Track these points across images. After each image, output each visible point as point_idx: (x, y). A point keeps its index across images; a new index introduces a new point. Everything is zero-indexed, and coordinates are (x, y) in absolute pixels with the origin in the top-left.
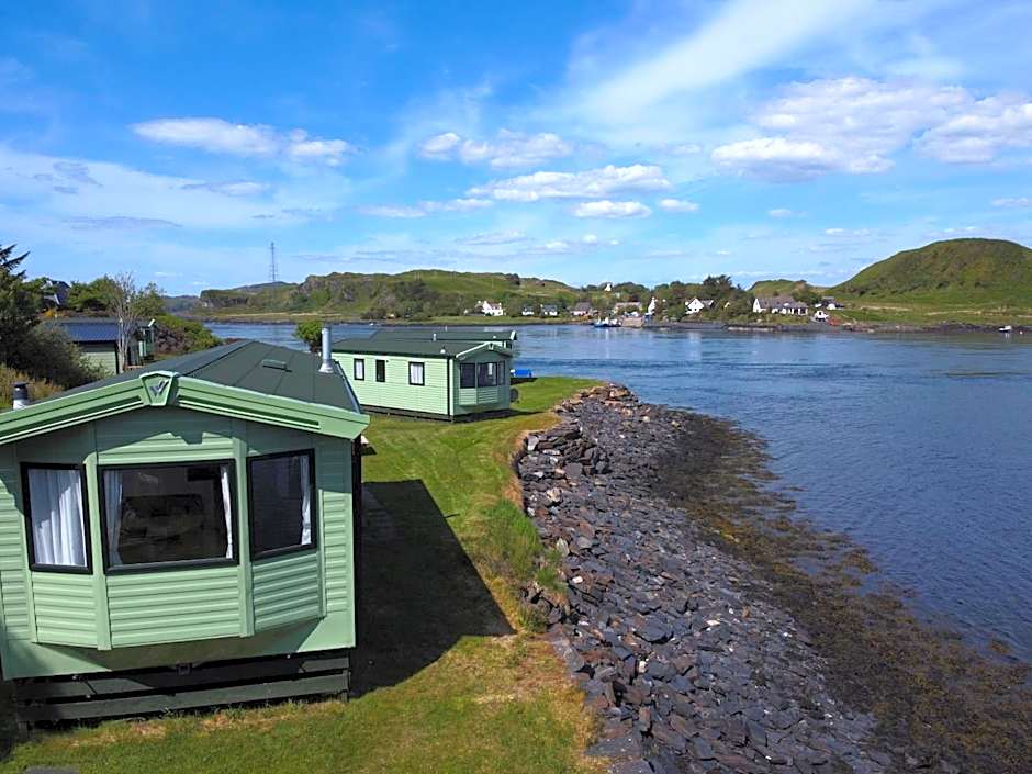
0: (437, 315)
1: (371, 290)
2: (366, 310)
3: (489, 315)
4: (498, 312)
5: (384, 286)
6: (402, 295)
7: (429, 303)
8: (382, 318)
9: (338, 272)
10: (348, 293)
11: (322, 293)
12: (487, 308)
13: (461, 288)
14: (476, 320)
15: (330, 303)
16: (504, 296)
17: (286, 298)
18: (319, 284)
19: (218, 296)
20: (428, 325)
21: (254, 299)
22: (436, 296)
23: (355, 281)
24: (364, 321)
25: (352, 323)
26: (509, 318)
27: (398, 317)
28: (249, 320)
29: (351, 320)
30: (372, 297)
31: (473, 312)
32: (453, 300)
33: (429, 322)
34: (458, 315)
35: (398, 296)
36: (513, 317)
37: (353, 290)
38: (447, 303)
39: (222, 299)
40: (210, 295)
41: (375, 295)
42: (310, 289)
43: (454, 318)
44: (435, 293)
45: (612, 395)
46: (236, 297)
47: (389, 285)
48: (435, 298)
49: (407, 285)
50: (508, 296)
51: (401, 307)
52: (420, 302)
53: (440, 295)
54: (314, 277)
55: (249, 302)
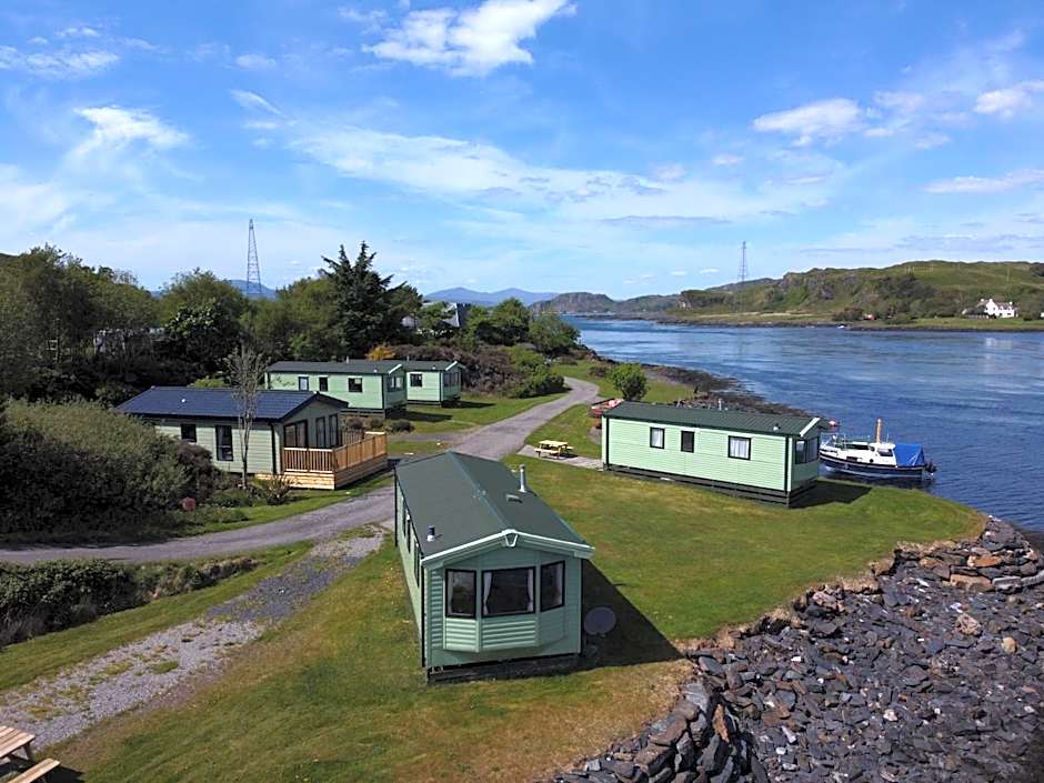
0: (923, 317)
1: (852, 286)
2: (840, 310)
3: (994, 316)
4: (1008, 313)
5: (867, 283)
6: (886, 292)
7: (918, 302)
8: (857, 319)
9: (819, 268)
10: (827, 291)
11: (799, 291)
12: (991, 308)
13: (963, 282)
14: (974, 322)
15: (807, 301)
16: (1022, 290)
17: (761, 298)
18: (797, 281)
19: (697, 296)
20: (909, 329)
21: (731, 298)
22: (929, 292)
23: (837, 276)
24: (835, 323)
25: (819, 326)
26: (1022, 321)
27: (877, 317)
28: (713, 322)
29: (820, 321)
30: (853, 294)
31: (972, 313)
32: (951, 298)
33: (911, 326)
34: (953, 316)
35: (881, 293)
36: (1026, 319)
37: (833, 287)
38: (941, 301)
39: (699, 298)
40: (690, 296)
41: (856, 292)
42: (787, 287)
43: (948, 320)
44: (928, 288)
45: (970, 563)
46: (713, 297)
47: (873, 281)
48: (926, 296)
49: (893, 280)
50: (1027, 291)
51: (882, 307)
52: (907, 300)
53: (934, 290)
54: (792, 274)
55: (725, 302)
